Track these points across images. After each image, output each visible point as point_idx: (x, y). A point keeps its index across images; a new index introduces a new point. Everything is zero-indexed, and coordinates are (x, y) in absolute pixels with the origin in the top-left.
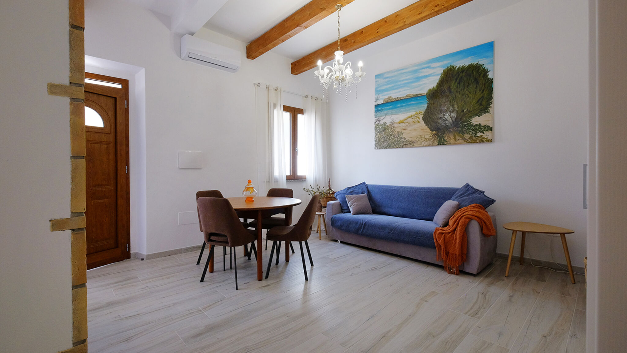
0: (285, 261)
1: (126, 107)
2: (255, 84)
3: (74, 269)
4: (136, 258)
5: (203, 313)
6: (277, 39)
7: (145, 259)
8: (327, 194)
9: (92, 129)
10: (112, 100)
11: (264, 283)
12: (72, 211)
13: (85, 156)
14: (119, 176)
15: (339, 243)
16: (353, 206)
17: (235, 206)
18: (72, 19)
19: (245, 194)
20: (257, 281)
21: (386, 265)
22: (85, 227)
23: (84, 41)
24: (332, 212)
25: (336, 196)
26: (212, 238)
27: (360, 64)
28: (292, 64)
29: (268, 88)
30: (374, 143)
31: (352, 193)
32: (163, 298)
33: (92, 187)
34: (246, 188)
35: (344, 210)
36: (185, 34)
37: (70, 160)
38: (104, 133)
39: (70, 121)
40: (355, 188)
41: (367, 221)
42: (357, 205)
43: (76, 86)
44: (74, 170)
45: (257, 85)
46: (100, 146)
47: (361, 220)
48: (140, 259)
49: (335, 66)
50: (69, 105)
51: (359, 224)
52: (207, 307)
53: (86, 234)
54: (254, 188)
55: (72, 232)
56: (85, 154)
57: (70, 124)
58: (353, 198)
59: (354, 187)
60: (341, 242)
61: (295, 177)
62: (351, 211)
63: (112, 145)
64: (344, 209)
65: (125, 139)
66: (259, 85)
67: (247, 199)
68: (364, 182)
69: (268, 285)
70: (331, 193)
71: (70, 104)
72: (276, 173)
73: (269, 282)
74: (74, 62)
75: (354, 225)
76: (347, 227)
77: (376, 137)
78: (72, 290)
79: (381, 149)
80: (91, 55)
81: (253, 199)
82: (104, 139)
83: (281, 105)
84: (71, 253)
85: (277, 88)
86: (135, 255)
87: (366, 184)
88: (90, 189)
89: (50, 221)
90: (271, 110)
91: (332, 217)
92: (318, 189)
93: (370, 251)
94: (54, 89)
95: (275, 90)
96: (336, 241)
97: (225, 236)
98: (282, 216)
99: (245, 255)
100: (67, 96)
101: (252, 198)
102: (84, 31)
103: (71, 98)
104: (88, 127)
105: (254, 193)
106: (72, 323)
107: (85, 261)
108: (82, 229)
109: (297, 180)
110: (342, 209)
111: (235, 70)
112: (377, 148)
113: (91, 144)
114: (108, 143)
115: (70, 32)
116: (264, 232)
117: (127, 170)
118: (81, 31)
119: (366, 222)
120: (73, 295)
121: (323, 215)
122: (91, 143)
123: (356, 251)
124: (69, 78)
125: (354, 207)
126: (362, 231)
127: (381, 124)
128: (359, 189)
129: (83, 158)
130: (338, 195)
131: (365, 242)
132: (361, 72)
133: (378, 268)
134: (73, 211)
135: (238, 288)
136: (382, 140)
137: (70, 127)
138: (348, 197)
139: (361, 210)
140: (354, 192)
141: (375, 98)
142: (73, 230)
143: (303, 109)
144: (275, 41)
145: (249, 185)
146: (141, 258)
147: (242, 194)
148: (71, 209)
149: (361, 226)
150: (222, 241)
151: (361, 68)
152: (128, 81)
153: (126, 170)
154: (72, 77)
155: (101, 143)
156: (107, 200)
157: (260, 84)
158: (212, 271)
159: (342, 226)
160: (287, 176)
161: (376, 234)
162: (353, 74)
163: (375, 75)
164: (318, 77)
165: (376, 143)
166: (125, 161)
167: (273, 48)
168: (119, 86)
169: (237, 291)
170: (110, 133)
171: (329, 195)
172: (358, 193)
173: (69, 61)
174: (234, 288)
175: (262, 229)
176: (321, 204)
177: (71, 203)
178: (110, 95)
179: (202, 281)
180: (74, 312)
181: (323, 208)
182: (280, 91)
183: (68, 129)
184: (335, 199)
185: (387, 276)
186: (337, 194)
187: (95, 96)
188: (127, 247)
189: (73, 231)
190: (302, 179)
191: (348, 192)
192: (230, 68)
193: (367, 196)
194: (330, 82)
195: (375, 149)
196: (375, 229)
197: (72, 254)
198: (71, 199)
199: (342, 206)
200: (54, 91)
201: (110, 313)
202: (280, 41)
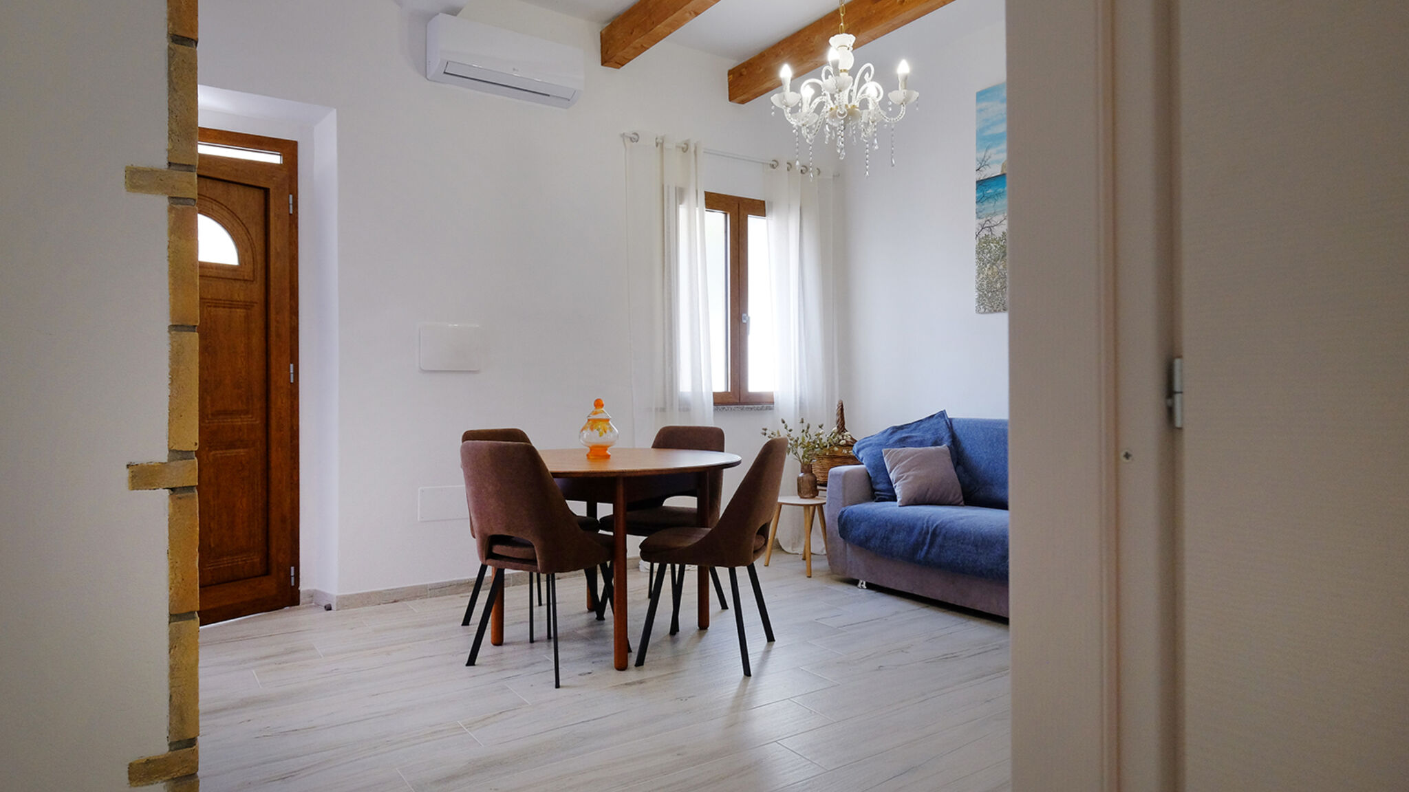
0: (698, 628)
1: (291, 212)
2: (623, 135)
3: (173, 576)
4: (313, 604)
5: (466, 733)
6: (681, 8)
7: (334, 607)
8: (830, 445)
9: (211, 270)
10: (258, 195)
11: (632, 675)
12: (172, 444)
13: (198, 324)
14: (273, 387)
15: (862, 588)
16: (904, 480)
17: (553, 465)
18: (174, 24)
19: (585, 436)
20: (614, 672)
21: (988, 649)
22: (197, 484)
23: (196, 69)
24: (844, 496)
25: (858, 451)
26: (497, 549)
27: (903, 68)
28: (730, 73)
29: (662, 144)
30: (975, 295)
31: (903, 442)
32: (373, 695)
33: (210, 417)
34: (589, 420)
35: (878, 493)
36: (438, 14)
37: (168, 334)
38: (240, 280)
39: (169, 247)
40: (915, 429)
41: (941, 523)
42: (916, 477)
43: (181, 170)
44: (176, 357)
45: (631, 139)
46: (231, 312)
47: (926, 520)
48: (323, 608)
49: (827, 78)
50: (167, 211)
51: (916, 532)
52: (476, 722)
53: (197, 500)
54: (610, 422)
55: (171, 494)
56: (197, 322)
57: (168, 255)
58: (906, 457)
59: (914, 425)
60: (870, 586)
61: (742, 399)
62: (898, 496)
63: (257, 309)
64: (878, 491)
65: (288, 295)
66: (634, 138)
67: (591, 450)
68: (942, 410)
69: (641, 682)
70: (843, 442)
71: (169, 211)
72: (685, 386)
73: (646, 673)
74: (178, 118)
75: (902, 535)
76: (885, 540)
77: (981, 276)
78: (170, 623)
79: (995, 311)
80: (210, 83)
81: (608, 452)
82: (239, 296)
83: (697, 191)
84: (168, 540)
85: (685, 144)
86: (312, 596)
87: (949, 417)
88: (207, 421)
89: (128, 466)
90: (668, 207)
91: (843, 512)
92: (803, 431)
93: (951, 612)
94: (138, 179)
95: (681, 149)
96: (854, 582)
97: (530, 546)
98: (688, 502)
99: (591, 609)
100: (162, 194)
101: (605, 448)
102: (196, 45)
103: (171, 198)
104: (204, 266)
105: (612, 435)
106: (168, 698)
107: (195, 560)
108: (190, 488)
109: (745, 406)
110: (874, 490)
111: (569, 100)
112: (983, 310)
113: (209, 309)
114: (247, 306)
115: (169, 50)
116: (634, 543)
117: (292, 376)
118: (193, 47)
119: (937, 526)
120: (170, 633)
121: (821, 506)
122: (209, 304)
123: (908, 611)
124: (167, 152)
125: (904, 483)
126: (928, 552)
127: (993, 237)
128: (927, 431)
129: (193, 329)
130: (863, 448)
131: (936, 587)
132: (905, 91)
133: (961, 655)
134: (174, 448)
135: (561, 683)
136: (999, 285)
137: (168, 260)
138: (891, 454)
139: (927, 493)
140: (909, 440)
141: (978, 160)
142: (172, 489)
143: (764, 202)
144: (675, 15)
145: (596, 413)
146: (324, 605)
147: (580, 437)
148: (169, 442)
149: (925, 539)
150: (520, 557)
151: (906, 78)
152: (296, 143)
153: (290, 374)
154: (173, 151)
155: (231, 304)
156: (246, 450)
157: (637, 134)
158: (499, 641)
159: (868, 539)
160: (715, 394)
161: (967, 562)
162: (883, 98)
163: (976, 91)
164: (780, 112)
165: (980, 296)
166: (289, 351)
167: (671, 33)
168: (275, 159)
169: (557, 689)
170: (252, 279)
171: (836, 449)
172: (921, 443)
173: (167, 116)
174: (550, 682)
175: (628, 536)
176: (813, 474)
177: (169, 429)
178: (253, 184)
179: (471, 662)
180: (173, 670)
181: (819, 487)
182: (695, 152)
183: (165, 266)
184: (854, 460)
185: (983, 676)
186: (861, 446)
187: (220, 185)
188: (292, 574)
189: (172, 492)
190: (762, 403)
191: (891, 441)
192: (554, 96)
193: (949, 452)
194: (818, 124)
195: (978, 311)
196: (963, 547)
197: (169, 542)
198: (169, 420)
199: (872, 479)
200: (137, 184)
201: (249, 721)
202: (688, 15)
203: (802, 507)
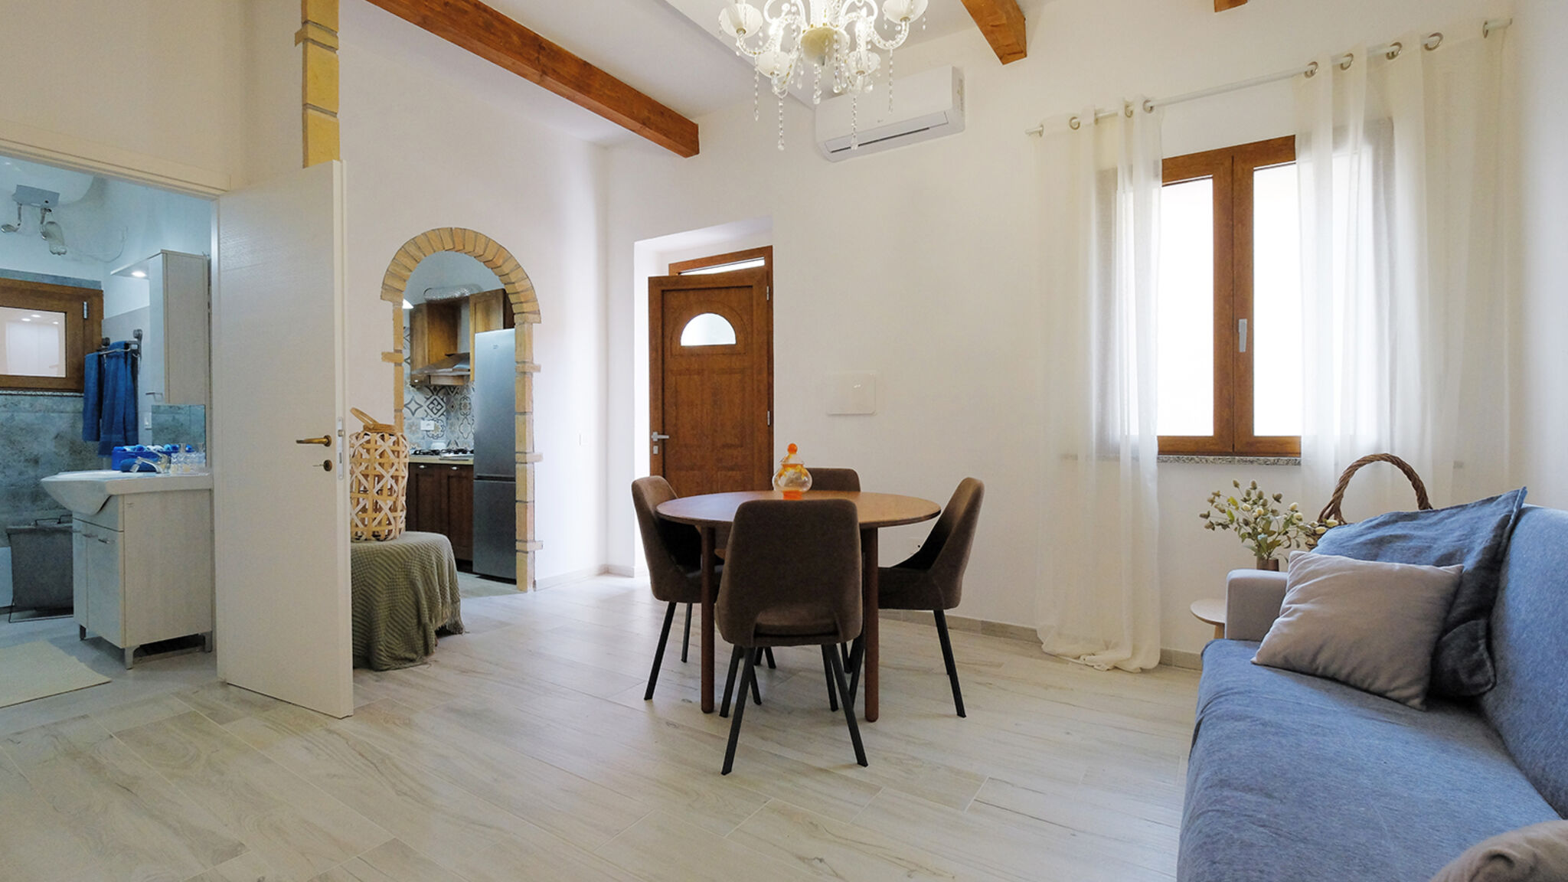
1: (768, 300)
10: (748, 292)
38: (736, 353)
45: (1039, 133)
46: (731, 377)
61: (1238, 446)
62: (1264, 642)
63: (748, 373)
65: (765, 360)
66: (1041, 131)
67: (785, 495)
82: (736, 365)
88: (716, 451)
111: (948, 124)
114: (741, 371)
117: (769, 420)
143: (1292, 137)
152: (772, 248)
153: (767, 418)
155: (731, 372)
157: (1042, 126)
166: (767, 402)
168: (760, 263)
170: (744, 351)
178: (741, 285)
187: (723, 291)
203: (1214, 626)
